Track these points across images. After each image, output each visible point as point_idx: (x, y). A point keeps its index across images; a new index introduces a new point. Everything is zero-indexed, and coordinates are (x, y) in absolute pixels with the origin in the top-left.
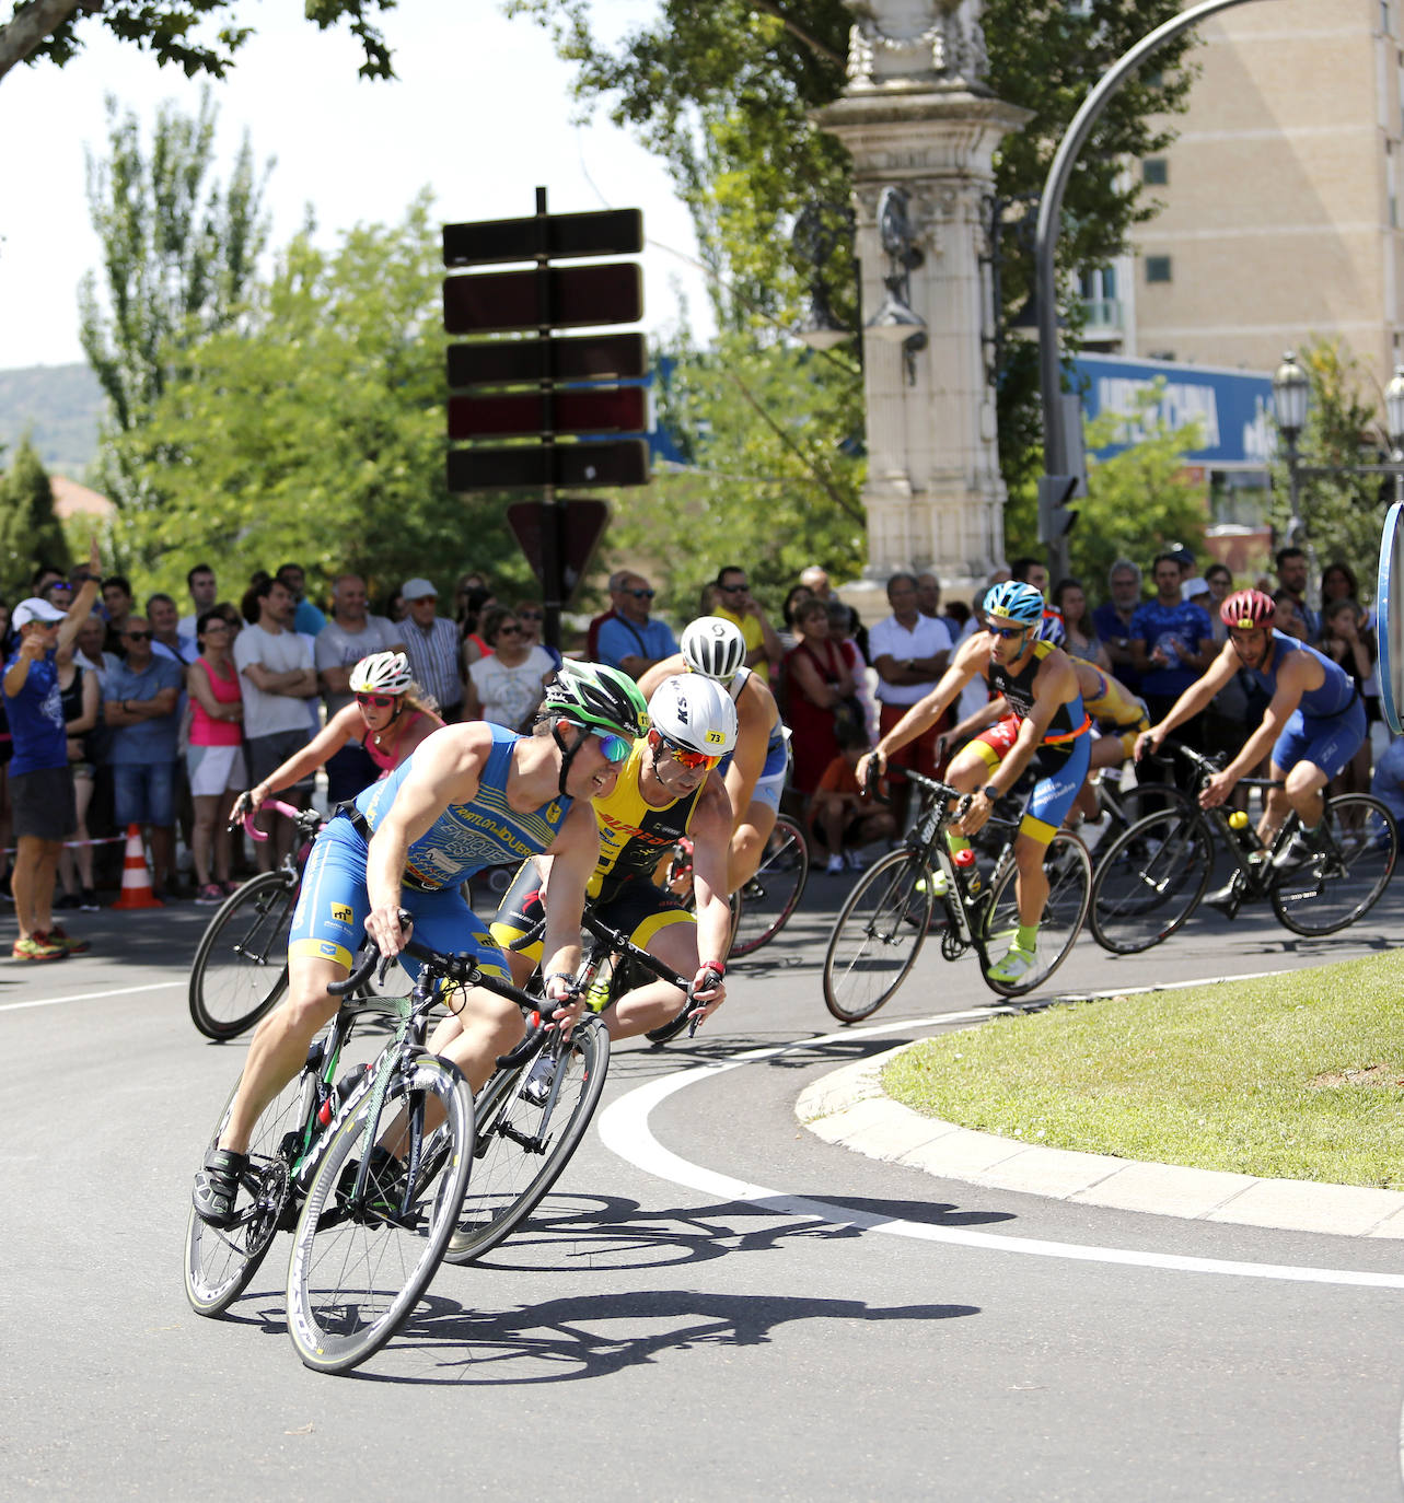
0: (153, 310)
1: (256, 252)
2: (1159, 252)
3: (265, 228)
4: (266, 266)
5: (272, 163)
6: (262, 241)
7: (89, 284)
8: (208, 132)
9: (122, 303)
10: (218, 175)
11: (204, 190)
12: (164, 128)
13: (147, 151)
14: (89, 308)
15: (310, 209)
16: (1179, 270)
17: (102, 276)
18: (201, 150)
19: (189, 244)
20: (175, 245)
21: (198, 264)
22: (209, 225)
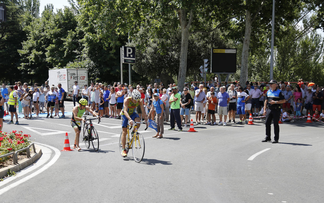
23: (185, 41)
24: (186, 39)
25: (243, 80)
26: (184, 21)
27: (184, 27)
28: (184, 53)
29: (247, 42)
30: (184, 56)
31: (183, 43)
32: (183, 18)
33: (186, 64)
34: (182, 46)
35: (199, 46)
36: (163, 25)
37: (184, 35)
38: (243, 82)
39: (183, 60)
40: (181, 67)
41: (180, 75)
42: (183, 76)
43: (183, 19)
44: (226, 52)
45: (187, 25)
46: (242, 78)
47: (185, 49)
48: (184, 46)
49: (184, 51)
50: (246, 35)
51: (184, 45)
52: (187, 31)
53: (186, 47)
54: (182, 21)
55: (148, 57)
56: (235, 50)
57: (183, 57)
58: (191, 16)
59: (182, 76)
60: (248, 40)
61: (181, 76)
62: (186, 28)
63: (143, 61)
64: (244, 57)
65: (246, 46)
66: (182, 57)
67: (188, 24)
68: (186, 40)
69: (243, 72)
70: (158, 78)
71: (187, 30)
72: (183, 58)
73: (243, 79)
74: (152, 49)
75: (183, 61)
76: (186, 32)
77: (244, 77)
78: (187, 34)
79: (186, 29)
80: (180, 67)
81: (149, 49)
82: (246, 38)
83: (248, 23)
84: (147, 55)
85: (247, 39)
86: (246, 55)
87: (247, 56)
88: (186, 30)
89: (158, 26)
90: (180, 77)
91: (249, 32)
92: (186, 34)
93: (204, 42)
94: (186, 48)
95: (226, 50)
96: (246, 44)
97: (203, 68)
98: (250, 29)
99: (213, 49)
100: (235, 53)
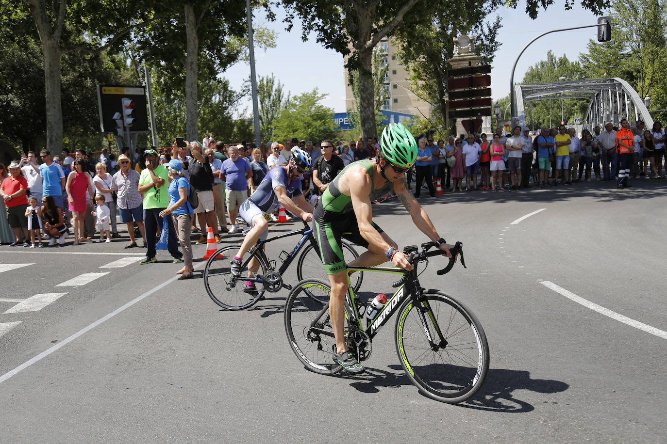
0: (267, 107)
2: (396, 98)
3: (283, 95)
4: (283, 100)
5: (283, 85)
6: (283, 97)
8: (273, 81)
10: (275, 87)
11: (274, 89)
12: (267, 80)
13: (265, 82)
16: (398, 101)
18: (273, 83)
19: (272, 97)
20: (270, 98)
21: (273, 100)
22: (275, 94)
23: (52, 66)
24: (56, 61)
26: (46, 24)
27: (47, 37)
28: (54, 91)
30: (54, 97)
31: (48, 71)
34: (48, 76)
35: (68, 82)
37: (50, 53)
39: (54, 104)
40: (50, 120)
43: (42, 18)
44: (126, 93)
45: (53, 33)
46: (192, 136)
49: (53, 87)
50: (190, 52)
51: (52, 75)
52: (55, 46)
53: (56, 78)
54: (42, 23)
58: (62, 13)
60: (194, 62)
61: (54, 139)
62: (52, 39)
65: (192, 73)
66: (50, 100)
67: (57, 31)
69: (191, 124)
71: (55, 44)
72: (52, 101)
75: (55, 108)
76: (53, 47)
77: (195, 133)
79: (53, 42)
80: (49, 122)
82: (192, 59)
86: (193, 92)
88: (53, 44)
90: (51, 141)
91: (194, 47)
92: (54, 52)
93: (76, 74)
94: (56, 82)
95: (126, 89)
96: (191, 69)
97: (122, 118)
98: (197, 41)
99: (101, 87)
100: (143, 94)
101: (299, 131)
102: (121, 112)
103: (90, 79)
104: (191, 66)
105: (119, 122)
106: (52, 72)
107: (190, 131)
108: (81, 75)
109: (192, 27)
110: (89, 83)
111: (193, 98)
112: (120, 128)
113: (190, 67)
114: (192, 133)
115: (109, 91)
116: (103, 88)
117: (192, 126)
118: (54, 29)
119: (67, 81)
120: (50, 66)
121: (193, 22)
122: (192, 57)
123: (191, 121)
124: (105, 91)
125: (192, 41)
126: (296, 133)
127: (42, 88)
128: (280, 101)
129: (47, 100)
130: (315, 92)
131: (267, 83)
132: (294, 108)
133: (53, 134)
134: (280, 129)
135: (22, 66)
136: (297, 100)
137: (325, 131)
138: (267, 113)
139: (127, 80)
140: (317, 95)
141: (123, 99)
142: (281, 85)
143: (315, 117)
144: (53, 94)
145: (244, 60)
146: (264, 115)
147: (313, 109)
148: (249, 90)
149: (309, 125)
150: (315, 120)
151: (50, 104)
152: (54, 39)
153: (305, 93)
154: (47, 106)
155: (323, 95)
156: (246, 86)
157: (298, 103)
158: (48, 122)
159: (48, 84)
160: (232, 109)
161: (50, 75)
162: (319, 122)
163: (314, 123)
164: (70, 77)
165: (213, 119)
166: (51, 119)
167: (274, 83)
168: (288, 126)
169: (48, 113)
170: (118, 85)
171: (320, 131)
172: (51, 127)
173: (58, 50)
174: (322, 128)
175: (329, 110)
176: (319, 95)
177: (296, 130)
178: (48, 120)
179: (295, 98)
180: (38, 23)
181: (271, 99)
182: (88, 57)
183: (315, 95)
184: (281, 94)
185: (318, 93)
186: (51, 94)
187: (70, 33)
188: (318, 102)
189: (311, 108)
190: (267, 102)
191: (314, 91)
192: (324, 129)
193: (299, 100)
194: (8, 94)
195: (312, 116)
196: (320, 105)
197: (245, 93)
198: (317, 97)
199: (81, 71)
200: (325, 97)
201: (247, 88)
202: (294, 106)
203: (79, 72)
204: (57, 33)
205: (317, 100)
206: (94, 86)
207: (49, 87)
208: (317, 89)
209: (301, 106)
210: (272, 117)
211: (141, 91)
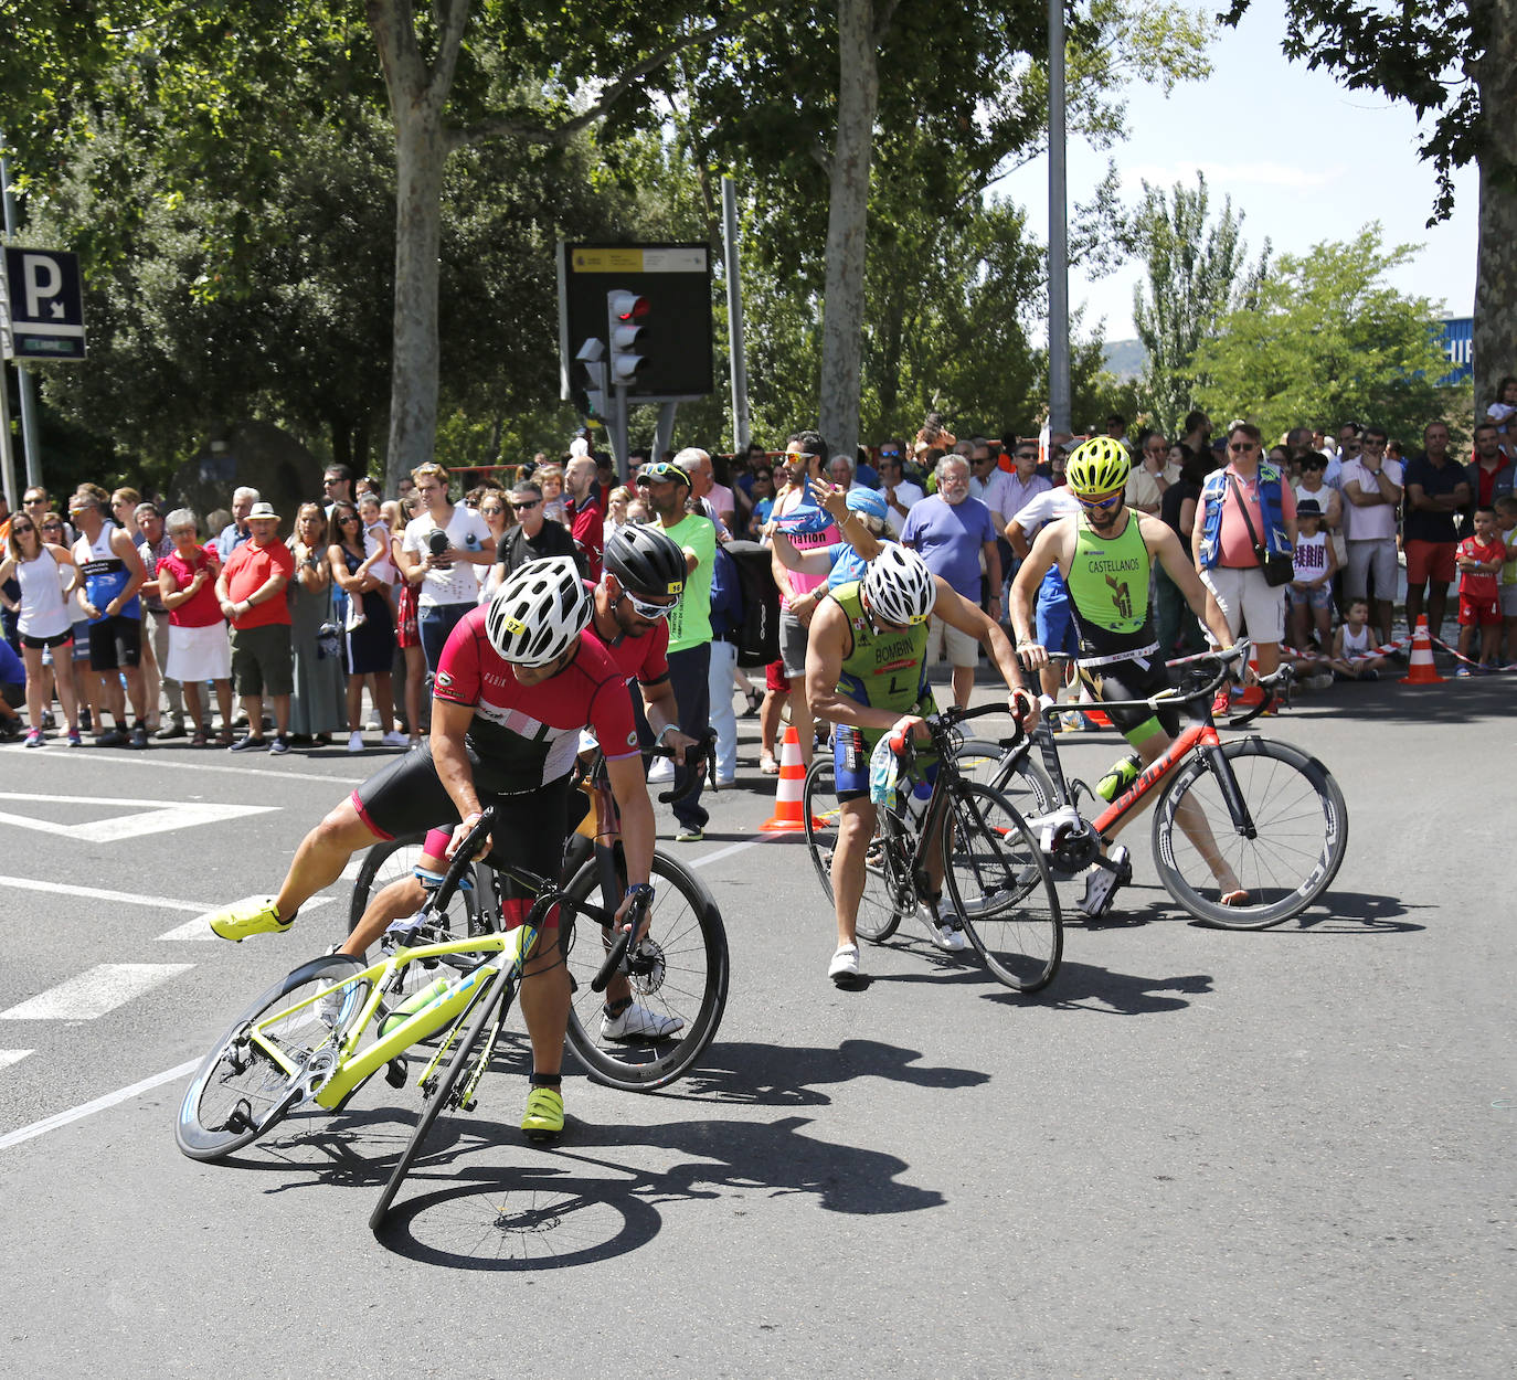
1: (1236, 267)
3: (1244, 251)
4: (1243, 274)
5: (1242, 216)
6: (1241, 259)
7: (1138, 289)
8: (1205, 200)
9: (1159, 299)
10: (1212, 222)
11: (1206, 232)
12: (1179, 197)
14: (1138, 302)
15: (1268, 240)
17: (1147, 283)
18: (1202, 208)
19: (1196, 263)
20: (1188, 264)
21: (1204, 272)
22: (1211, 251)
23: (419, 191)
24: (429, 175)
25: (841, 425)
26: (406, 58)
27: (409, 100)
28: (421, 269)
29: (853, 175)
30: (418, 291)
31: (407, 207)
32: (399, 34)
33: (433, 344)
34: (406, 223)
36: (247, 103)
37: (415, 151)
38: (845, 442)
39: (418, 316)
40: (403, 364)
41: (402, 422)
42: (423, 421)
43: (399, 40)
44: (648, 269)
45: (428, 85)
46: (838, 415)
47: (422, 246)
48: (417, 224)
49: (417, 260)
50: (849, 124)
51: (418, 217)
52: (430, 127)
53: (428, 230)
54: (398, 57)
55: (152, 318)
56: (702, 253)
57: (416, 301)
58: (457, 17)
59: (418, 425)
60: (859, 161)
61: (410, 422)
62: (425, 105)
63: (122, 343)
64: (843, 274)
65: (852, 199)
66: (406, 299)
67: (439, 76)
68: (428, 186)
69: (837, 376)
70: (217, 453)
71: (436, 118)
72: (411, 302)
73: (842, 419)
74: (174, 268)
75: (418, 323)
76: (426, 130)
77: (850, 403)
78: (432, 147)
79: (425, 113)
80: (399, 369)
81: (151, 273)
82: (852, 150)
83: (860, 49)
84: (144, 309)
85: (856, 153)
86: (852, 263)
87: (857, 269)
88: (425, 120)
89: (215, 111)
90: (402, 431)
91: (863, 106)
92: (427, 144)
94: (429, 239)
95: (647, 254)
96: (848, 186)
97: (605, 357)
98: (873, 86)
99: (569, 248)
100: (702, 268)
101: (1293, 389)
102: (604, 337)
103: (539, 225)
104: (848, 172)
105: (595, 371)
106: (417, 209)
107: (832, 397)
108: (514, 212)
109: (862, 36)
110: (536, 237)
111: (847, 285)
112: (597, 389)
113: (844, 179)
114: (838, 405)
115: (595, 261)
116: (577, 254)
117: (841, 381)
118: (430, 72)
119: (471, 232)
120: (413, 191)
121: (865, 18)
122: (852, 142)
123: (836, 364)
124: (580, 262)
125: (856, 85)
126: (1280, 396)
127: (385, 262)
128: (1227, 275)
129: (399, 298)
130: (1367, 242)
131: (1179, 208)
132: (1282, 304)
133: (407, 406)
134: (1220, 384)
135: (345, 189)
136: (1292, 271)
137: (1398, 389)
138: (1175, 325)
139: (658, 221)
140: (1375, 251)
141: (611, 295)
142: (1235, 214)
143: (1364, 336)
144: (416, 279)
145: (1086, 132)
146: (1163, 331)
147: (1357, 304)
148: (1094, 242)
149: (1333, 367)
150: (1363, 347)
151: (406, 312)
152: (429, 106)
153: (1327, 245)
154: (398, 319)
155: (1401, 251)
156: (1085, 229)
157: (1294, 284)
158: (395, 370)
159: (403, 249)
160: (1028, 312)
161: (411, 218)
162: (1375, 356)
163: (1359, 358)
164: (482, 217)
165: (957, 351)
166: (405, 360)
167: (1209, 207)
168: (1252, 373)
169: (398, 342)
170: (627, 241)
171: (1377, 390)
172: (406, 386)
173: (438, 137)
174: (1386, 378)
175: (1423, 306)
176: (1384, 251)
177: (1283, 386)
178: (396, 363)
179: (1287, 265)
180: (389, 53)
181: (1194, 270)
182: (536, 151)
183: (1369, 249)
184: (1236, 249)
185: (1379, 243)
186: (411, 281)
187: (484, 79)
188: (1376, 278)
189: (1349, 301)
190: (1177, 281)
191: (1365, 238)
192: (1396, 382)
193: (1300, 272)
194: (298, 281)
195: (1347, 332)
196: (1384, 288)
197: (1080, 251)
198: (1376, 258)
199: (515, 198)
200: (1408, 255)
201: (1086, 236)
202: (1281, 293)
203: (510, 201)
204: (440, 85)
205: (1375, 271)
206: (550, 248)
207: (406, 256)
208: (1376, 230)
209: (1307, 296)
210: (1195, 336)
211: (697, 261)
